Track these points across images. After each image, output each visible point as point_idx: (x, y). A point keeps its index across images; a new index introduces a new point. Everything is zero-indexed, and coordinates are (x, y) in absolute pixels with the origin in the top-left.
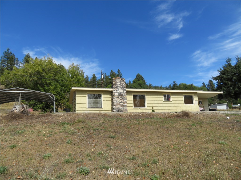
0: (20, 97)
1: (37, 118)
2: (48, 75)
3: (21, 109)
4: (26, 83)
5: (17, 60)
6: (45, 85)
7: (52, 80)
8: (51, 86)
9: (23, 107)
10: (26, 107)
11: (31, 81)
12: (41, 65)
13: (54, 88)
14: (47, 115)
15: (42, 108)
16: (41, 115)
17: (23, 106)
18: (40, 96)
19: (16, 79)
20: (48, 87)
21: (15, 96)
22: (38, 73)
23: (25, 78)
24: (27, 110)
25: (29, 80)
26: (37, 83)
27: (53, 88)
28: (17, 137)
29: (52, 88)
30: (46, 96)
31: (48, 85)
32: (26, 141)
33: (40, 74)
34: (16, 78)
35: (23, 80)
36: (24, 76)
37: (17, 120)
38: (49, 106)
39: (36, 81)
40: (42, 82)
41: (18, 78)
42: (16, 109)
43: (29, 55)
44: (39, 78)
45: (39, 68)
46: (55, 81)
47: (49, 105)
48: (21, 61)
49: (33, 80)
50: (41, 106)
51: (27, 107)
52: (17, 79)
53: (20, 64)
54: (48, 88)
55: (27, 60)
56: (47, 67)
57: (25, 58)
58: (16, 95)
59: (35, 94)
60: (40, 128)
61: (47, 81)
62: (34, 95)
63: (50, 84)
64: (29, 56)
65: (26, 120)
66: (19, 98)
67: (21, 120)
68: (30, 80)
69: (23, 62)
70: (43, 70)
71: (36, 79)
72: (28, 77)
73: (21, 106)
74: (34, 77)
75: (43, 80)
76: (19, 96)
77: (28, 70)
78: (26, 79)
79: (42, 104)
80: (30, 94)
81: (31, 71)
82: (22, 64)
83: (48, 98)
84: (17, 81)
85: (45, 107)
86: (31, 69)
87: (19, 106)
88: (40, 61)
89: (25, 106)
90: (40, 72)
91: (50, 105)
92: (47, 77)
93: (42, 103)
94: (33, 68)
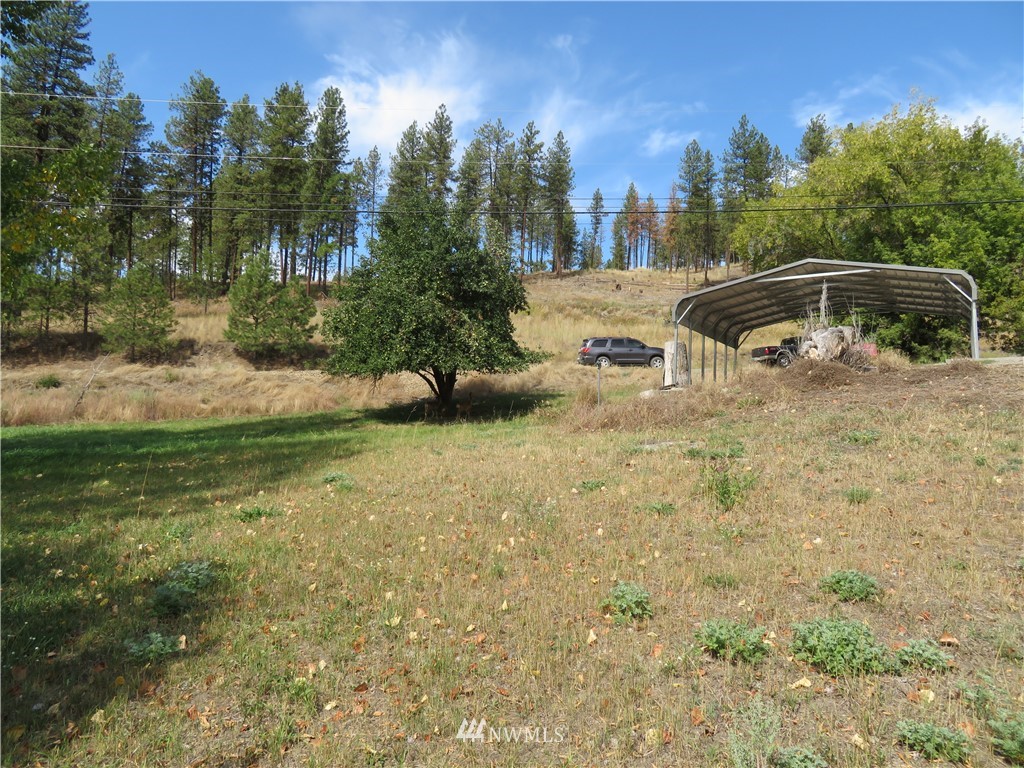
0: (824, 296)
1: (913, 382)
2: (921, 188)
3: (835, 343)
4: (825, 243)
5: (777, 157)
6: (910, 238)
7: (940, 206)
8: (936, 240)
9: (842, 339)
10: (854, 336)
11: (846, 228)
12: (882, 149)
13: (952, 244)
14: (955, 367)
15: (899, 342)
16: (931, 370)
17: (841, 332)
18: (898, 287)
19: (788, 228)
20: (922, 247)
21: (798, 294)
22: (873, 188)
23: (819, 220)
24: (857, 347)
25: (835, 227)
26: (869, 237)
27: (948, 246)
28: (857, 459)
29: (943, 247)
30: (927, 285)
31: (920, 236)
32: (902, 481)
33: (879, 194)
34: (789, 225)
35: (811, 229)
36: (817, 210)
37: (828, 388)
38: (931, 333)
39: (866, 226)
40: (893, 225)
41: (794, 224)
42: (816, 347)
43: (822, 122)
44: (879, 210)
45: (875, 167)
46: (957, 214)
47: (930, 325)
48: (792, 157)
49: (853, 223)
50: (894, 331)
51: (858, 335)
52: (790, 231)
53: (787, 171)
54: (921, 250)
55: (815, 145)
56: (914, 151)
57: (806, 140)
58: (800, 293)
59: (877, 282)
60: (942, 426)
61: (915, 218)
62: (873, 285)
63: (931, 228)
64: (820, 126)
65: (868, 392)
66: (818, 301)
67: (846, 388)
68: (841, 225)
69: (797, 161)
70: (897, 170)
71: (864, 214)
72: (832, 214)
73: (832, 333)
74: (854, 210)
75: (898, 215)
76: (820, 292)
77: (831, 183)
78: (823, 226)
79: (897, 324)
80: (856, 283)
81: (840, 186)
82: (794, 167)
83: (939, 294)
84: (791, 238)
85: (913, 338)
86: (842, 179)
87: (826, 334)
88: (877, 134)
89: (847, 332)
90: (881, 181)
91: (935, 329)
92: (912, 198)
93: (900, 320)
94: (848, 170)
